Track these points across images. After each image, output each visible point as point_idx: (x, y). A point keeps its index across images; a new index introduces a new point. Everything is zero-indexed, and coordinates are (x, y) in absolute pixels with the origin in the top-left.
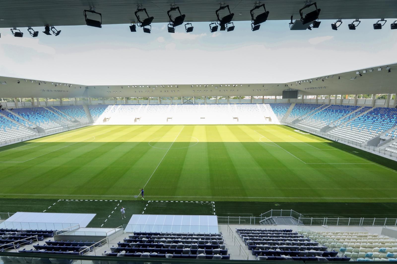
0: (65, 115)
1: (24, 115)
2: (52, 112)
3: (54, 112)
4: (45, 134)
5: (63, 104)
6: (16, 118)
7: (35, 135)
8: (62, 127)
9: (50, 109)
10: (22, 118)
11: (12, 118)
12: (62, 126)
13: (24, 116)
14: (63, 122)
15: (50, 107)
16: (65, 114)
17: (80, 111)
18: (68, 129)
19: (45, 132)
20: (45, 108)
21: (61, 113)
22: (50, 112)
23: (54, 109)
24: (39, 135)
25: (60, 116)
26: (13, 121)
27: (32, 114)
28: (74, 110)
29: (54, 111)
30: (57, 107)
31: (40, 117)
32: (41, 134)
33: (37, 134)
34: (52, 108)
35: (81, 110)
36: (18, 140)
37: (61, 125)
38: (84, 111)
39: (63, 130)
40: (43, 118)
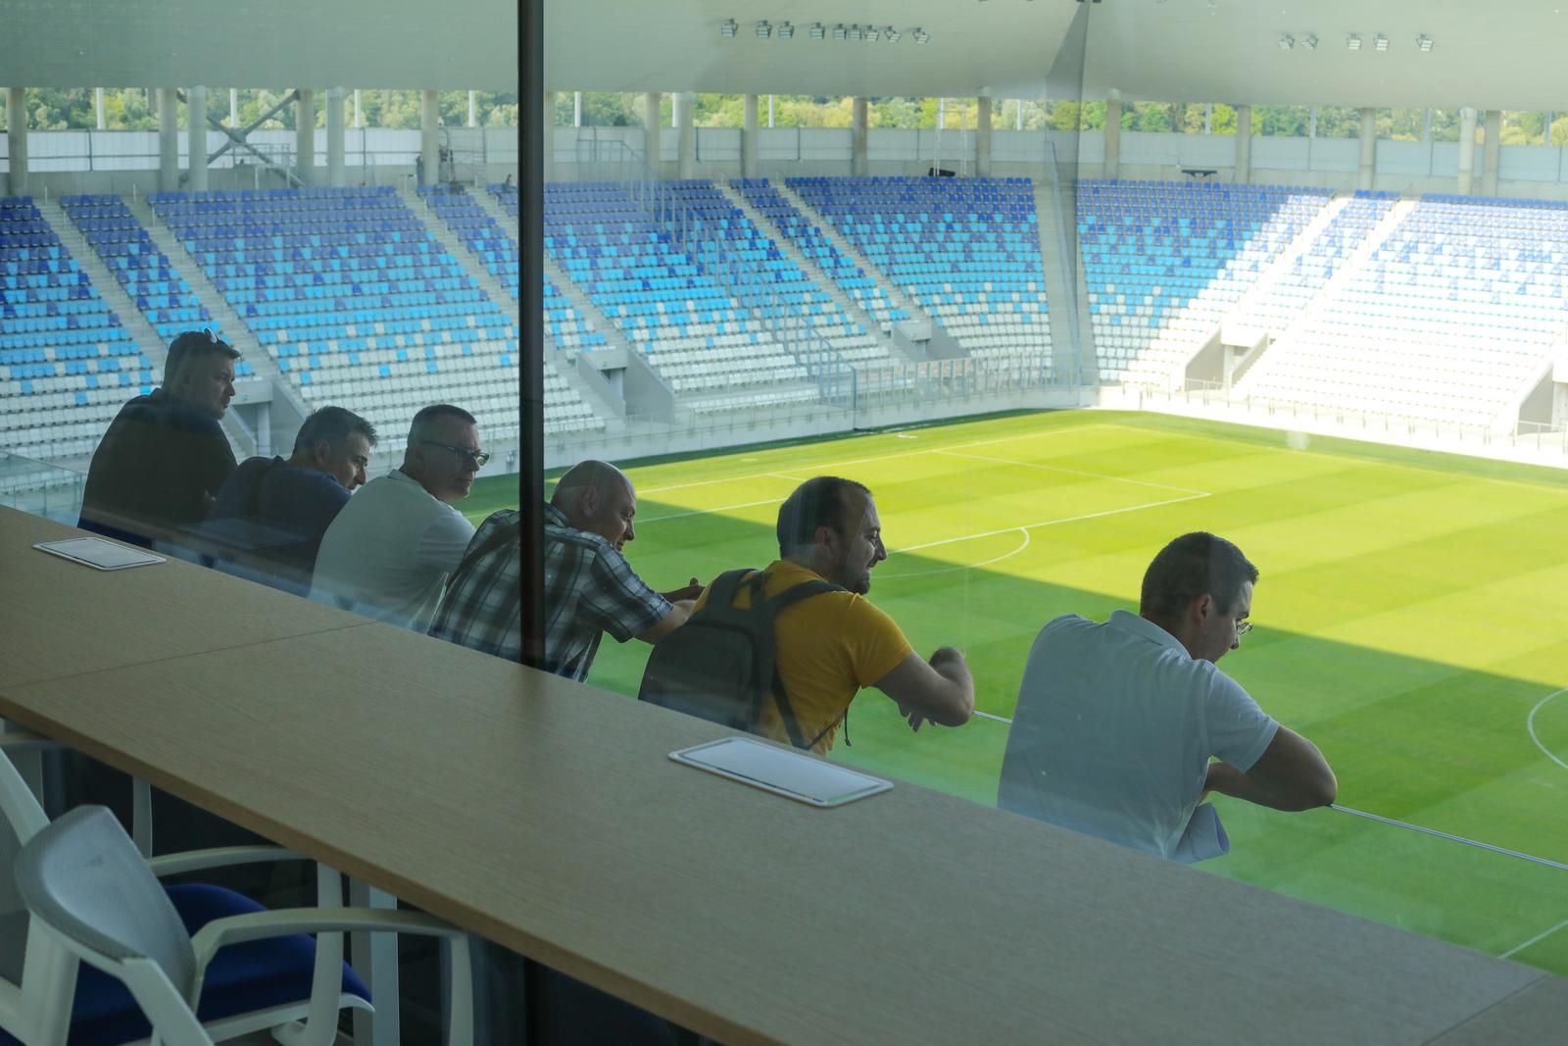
0: (861, 272)
1: (572, 241)
2: (768, 231)
3: (778, 238)
4: (670, 435)
5: (873, 156)
7: (603, 430)
8: (810, 392)
9: (759, 203)
11: (493, 267)
12: (811, 379)
13: (567, 252)
14: (821, 339)
15: (765, 182)
16: (861, 263)
17: (1001, 245)
20: (728, 194)
21: (833, 250)
22: (755, 233)
23: (793, 199)
24: (628, 440)
25: (818, 279)
27: (625, 239)
28: (949, 227)
29: (783, 228)
30: (817, 188)
31: (672, 273)
32: (643, 429)
33: (618, 425)
34: (774, 198)
35: (1008, 227)
37: (803, 372)
38: (1036, 247)
39: (809, 418)
40: (690, 284)
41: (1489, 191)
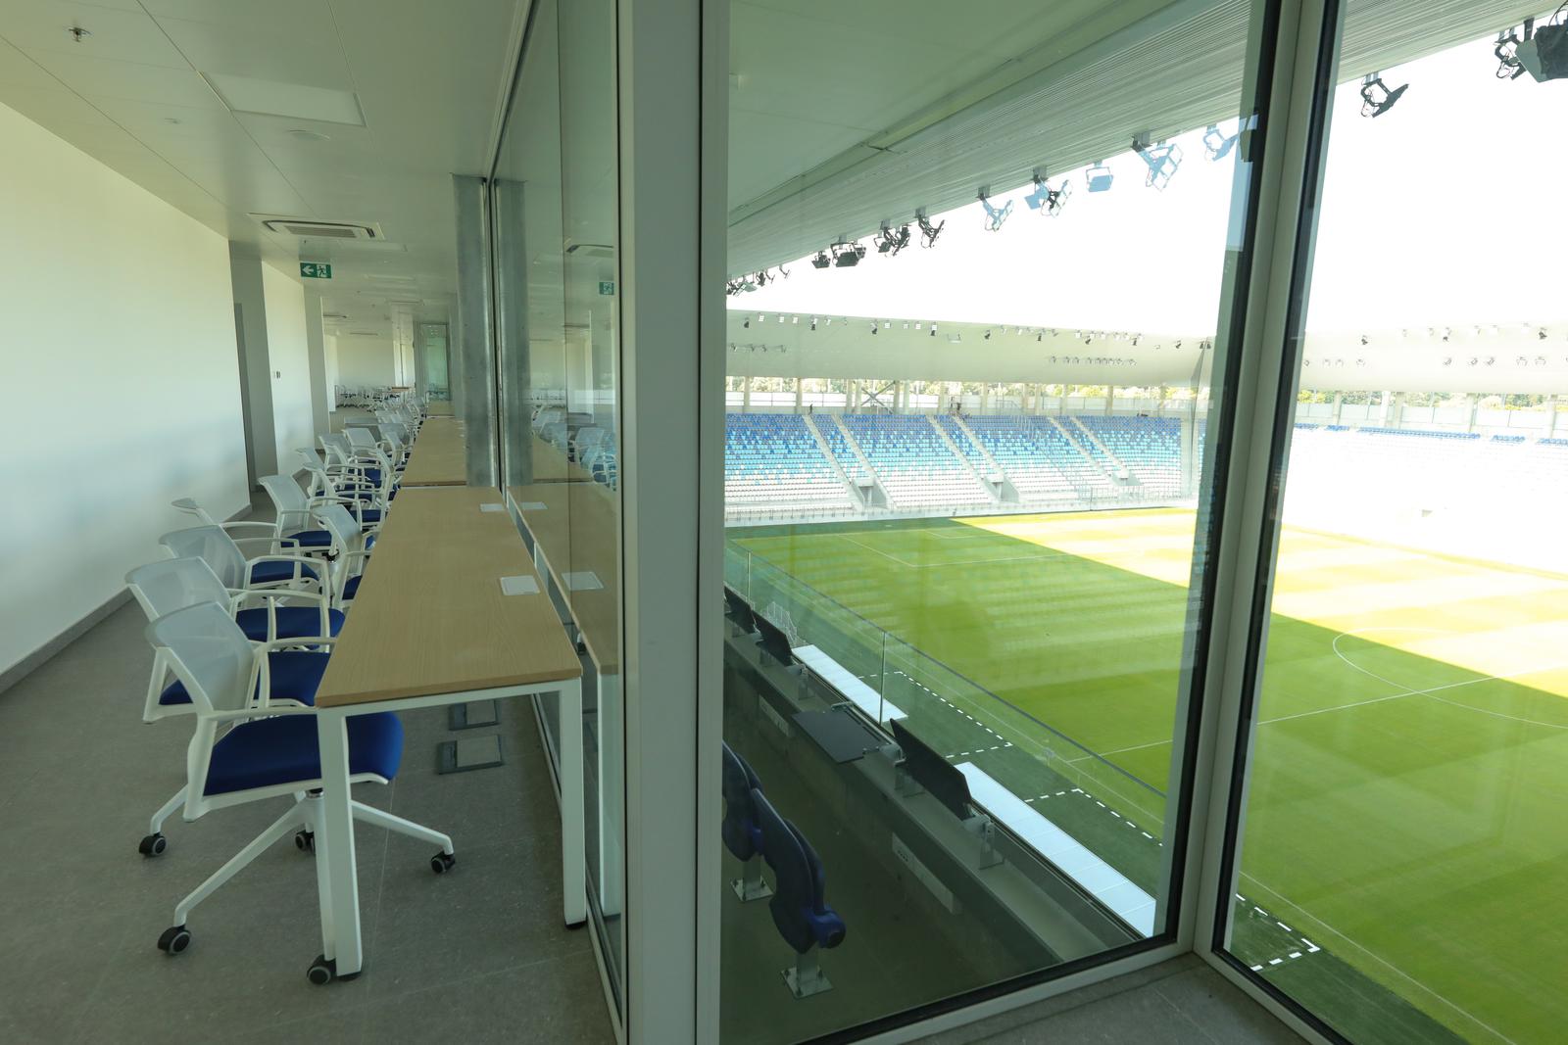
0: (1102, 452)
1: (989, 436)
2: (1066, 435)
3: (1070, 439)
4: (1015, 507)
5: (1114, 408)
6: (967, 445)
7: (989, 504)
8: (1075, 495)
9: (1064, 424)
10: (980, 447)
11: (958, 445)
12: (1076, 490)
13: (987, 440)
14: (1081, 476)
15: (1068, 417)
16: (1103, 449)
17: (1163, 443)
18: (1091, 504)
19: (1017, 501)
20: (1052, 421)
21: (1092, 443)
22: (1061, 436)
23: (1079, 424)
24: (999, 508)
25: (1084, 454)
26: (956, 451)
27: (1009, 436)
28: (1142, 436)
29: (1072, 434)
30: (1090, 420)
31: (1026, 449)
32: (1005, 504)
33: (996, 502)
34: (1071, 422)
35: (1168, 437)
36: (947, 510)
37: (1073, 488)
38: (1179, 445)
39: (1072, 505)
40: (1032, 454)
41: (1396, 426)
